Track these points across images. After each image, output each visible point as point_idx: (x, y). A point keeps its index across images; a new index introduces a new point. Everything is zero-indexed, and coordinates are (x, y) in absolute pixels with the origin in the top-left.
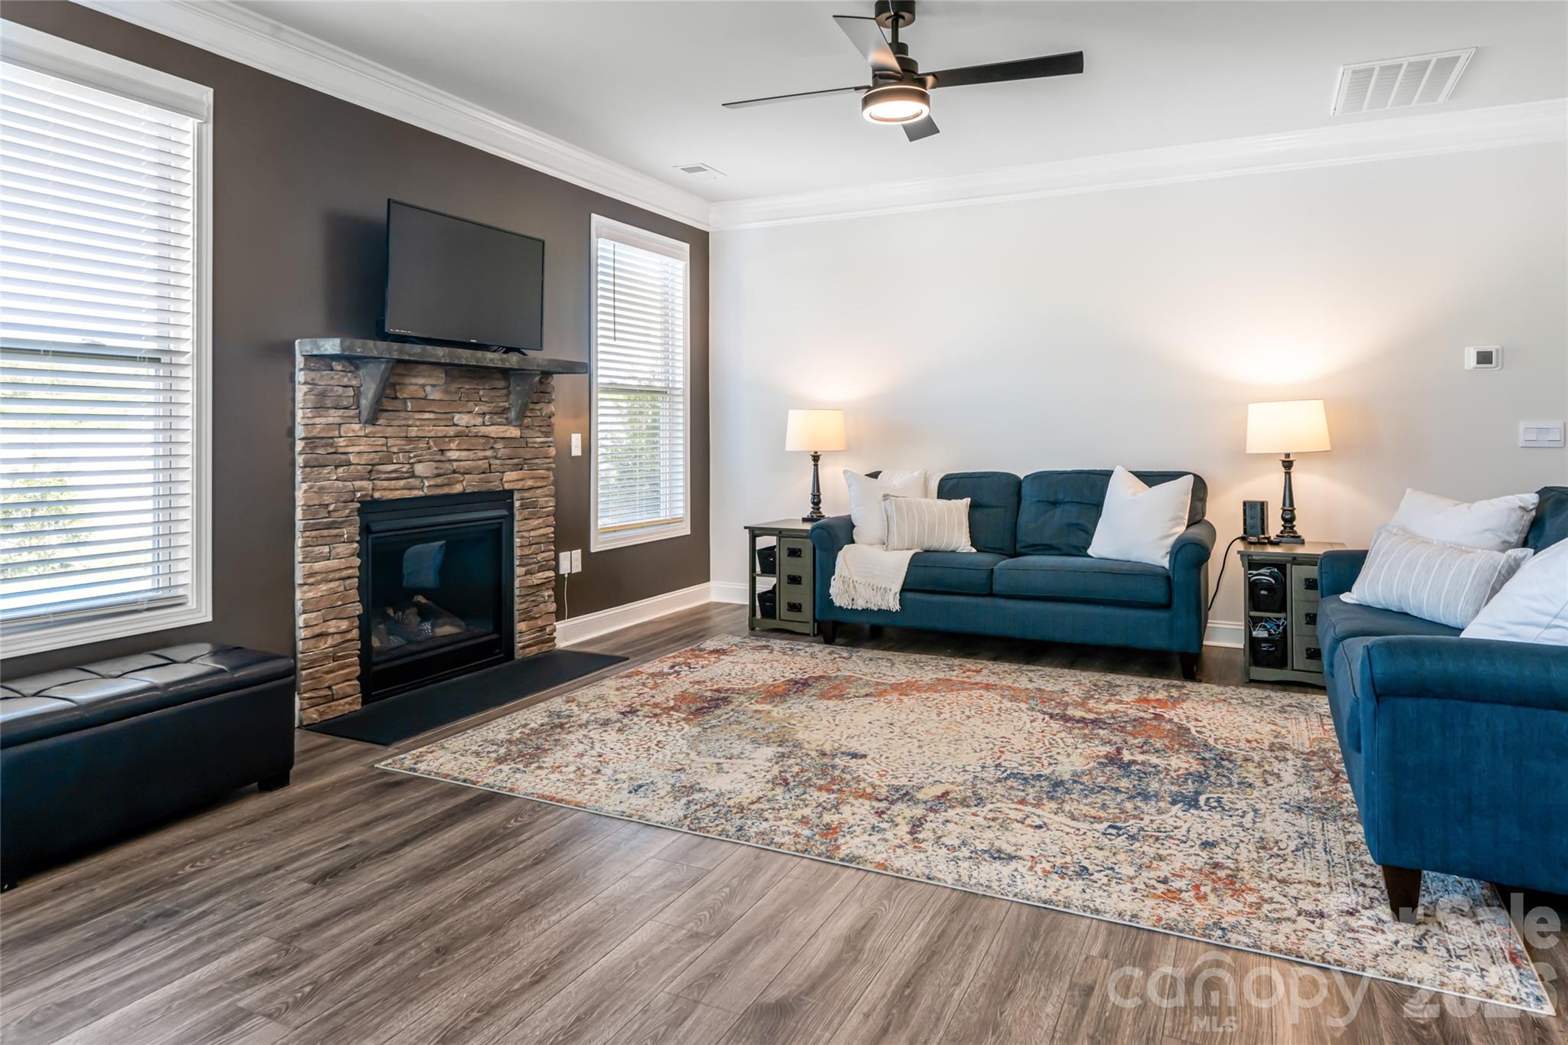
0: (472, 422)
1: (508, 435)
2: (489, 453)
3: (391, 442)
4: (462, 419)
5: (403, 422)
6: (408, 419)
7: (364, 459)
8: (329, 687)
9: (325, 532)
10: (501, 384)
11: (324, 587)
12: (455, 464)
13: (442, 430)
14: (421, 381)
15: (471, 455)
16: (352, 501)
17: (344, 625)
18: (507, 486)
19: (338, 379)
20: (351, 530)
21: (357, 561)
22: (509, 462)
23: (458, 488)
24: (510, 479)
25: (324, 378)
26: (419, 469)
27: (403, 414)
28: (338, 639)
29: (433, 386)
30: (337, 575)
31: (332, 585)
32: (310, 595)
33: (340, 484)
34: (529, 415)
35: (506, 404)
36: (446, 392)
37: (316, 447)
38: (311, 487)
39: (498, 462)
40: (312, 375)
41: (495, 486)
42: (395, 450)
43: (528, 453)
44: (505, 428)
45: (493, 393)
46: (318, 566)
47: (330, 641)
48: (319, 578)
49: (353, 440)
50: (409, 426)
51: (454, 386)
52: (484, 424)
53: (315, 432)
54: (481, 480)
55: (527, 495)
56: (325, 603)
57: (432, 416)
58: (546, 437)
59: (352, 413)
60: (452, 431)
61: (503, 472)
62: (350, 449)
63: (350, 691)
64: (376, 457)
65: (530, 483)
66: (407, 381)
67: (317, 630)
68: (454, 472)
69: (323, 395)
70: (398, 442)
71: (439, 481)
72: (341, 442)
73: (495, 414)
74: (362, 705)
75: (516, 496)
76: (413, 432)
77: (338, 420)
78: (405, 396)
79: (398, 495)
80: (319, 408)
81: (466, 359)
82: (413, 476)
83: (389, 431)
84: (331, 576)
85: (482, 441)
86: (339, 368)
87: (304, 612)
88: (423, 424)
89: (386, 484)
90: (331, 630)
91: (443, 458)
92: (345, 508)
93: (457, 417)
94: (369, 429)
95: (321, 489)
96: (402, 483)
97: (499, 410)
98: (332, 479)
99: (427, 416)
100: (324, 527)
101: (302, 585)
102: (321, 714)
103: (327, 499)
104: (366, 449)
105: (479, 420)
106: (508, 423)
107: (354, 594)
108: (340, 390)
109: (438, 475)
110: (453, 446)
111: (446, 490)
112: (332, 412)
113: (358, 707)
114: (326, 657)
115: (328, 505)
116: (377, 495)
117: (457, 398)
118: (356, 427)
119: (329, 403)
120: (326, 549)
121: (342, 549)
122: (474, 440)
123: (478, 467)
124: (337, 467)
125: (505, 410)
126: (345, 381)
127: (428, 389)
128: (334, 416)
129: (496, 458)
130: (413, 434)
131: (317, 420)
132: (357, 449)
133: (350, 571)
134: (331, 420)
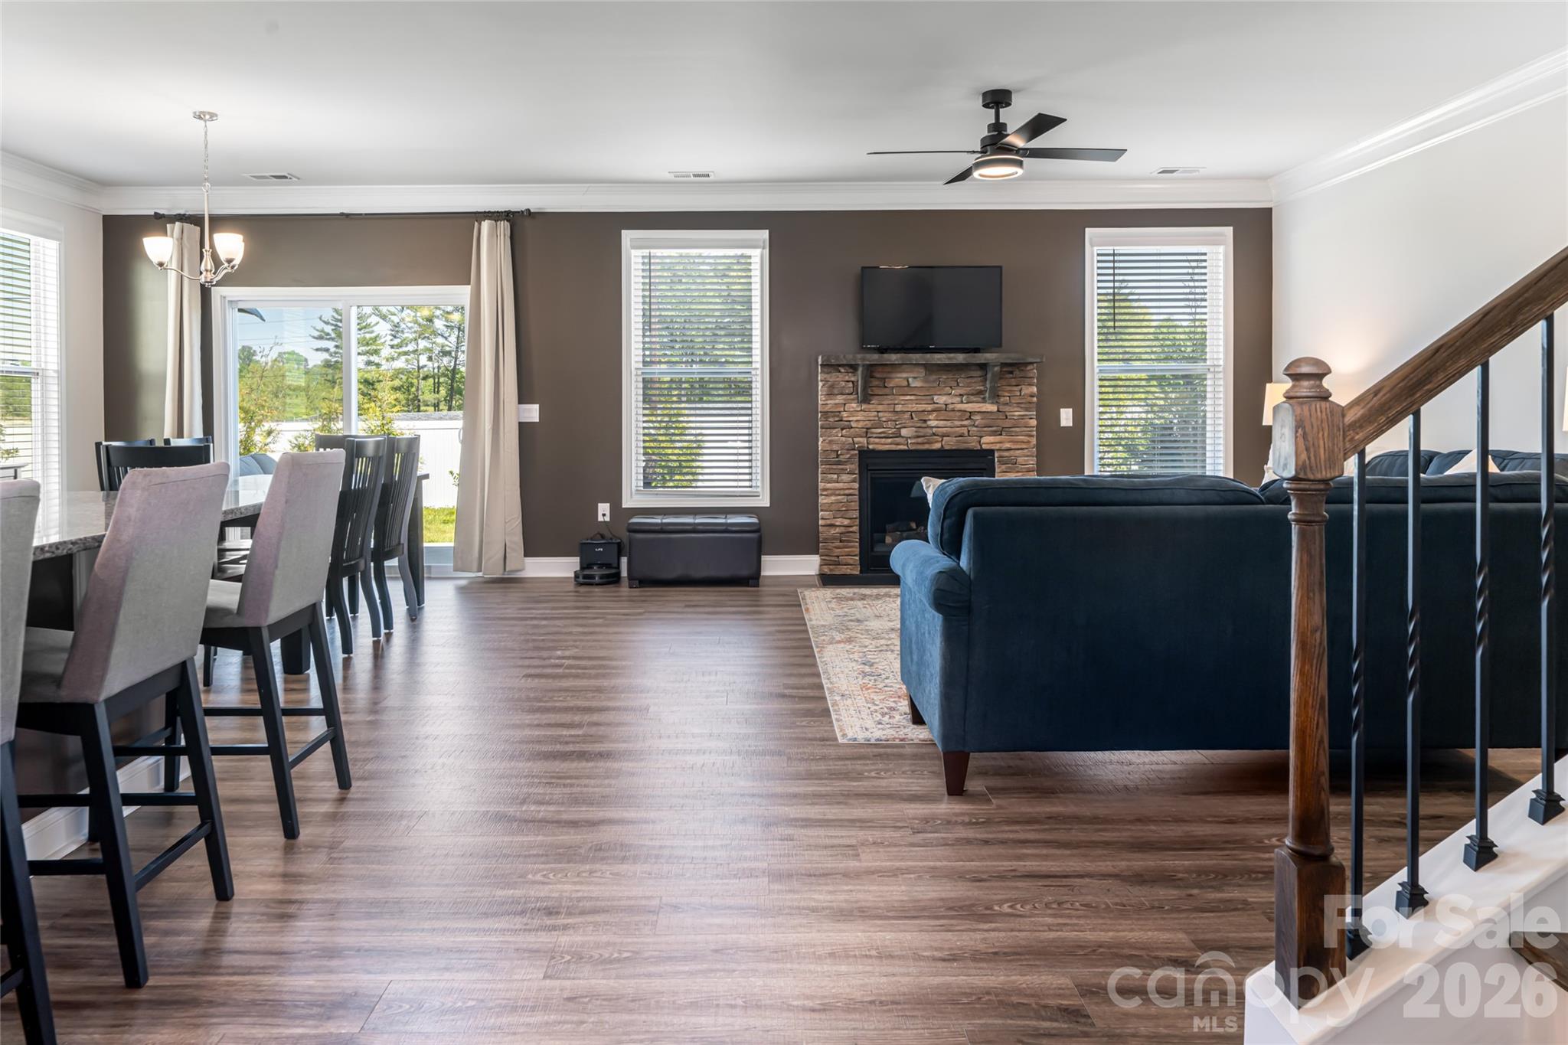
0: (950, 401)
1: (984, 410)
2: (966, 423)
3: (880, 414)
4: (941, 400)
5: (890, 402)
6: (895, 399)
7: (861, 425)
8: (838, 557)
9: (834, 467)
10: (979, 373)
11: (833, 498)
12: (934, 429)
13: (921, 407)
14: (905, 375)
15: (948, 423)
16: (854, 449)
17: (846, 522)
18: (984, 447)
19: (842, 378)
20: (854, 466)
21: (856, 485)
22: (985, 429)
23: (937, 446)
24: (988, 442)
25: (834, 377)
26: (904, 432)
27: (889, 397)
28: (843, 529)
29: (915, 378)
30: (842, 492)
31: (839, 497)
32: (825, 501)
33: (844, 439)
34: (1007, 394)
35: (982, 388)
36: (926, 381)
37: (829, 417)
38: (824, 440)
39: (975, 429)
40: (826, 376)
41: (973, 444)
42: (884, 419)
43: (1007, 423)
44: (981, 405)
45: (969, 380)
46: (829, 485)
47: (838, 530)
48: (830, 492)
49: (854, 413)
50: (895, 404)
51: (934, 377)
52: (962, 402)
53: (826, 409)
54: (958, 442)
55: (1006, 454)
56: (833, 507)
57: (913, 397)
58: (1027, 411)
59: (852, 397)
60: (929, 408)
61: (981, 437)
62: (851, 419)
63: (851, 562)
64: (869, 424)
65: (1008, 445)
66: (894, 375)
67: (828, 522)
68: (934, 434)
69: (832, 387)
70: (886, 414)
71: (920, 440)
72: (845, 414)
73: (972, 395)
74: (861, 572)
75: (996, 455)
76: (899, 408)
77: (842, 401)
78: (891, 385)
79: (887, 447)
80: (830, 395)
81: (916, 360)
82: (900, 436)
83: (880, 408)
84: (837, 492)
85: (958, 414)
86: (843, 370)
87: (822, 511)
88: (908, 404)
89: (877, 440)
90: (837, 524)
91: (924, 425)
92: (847, 453)
93: (936, 397)
94: (864, 406)
95: (830, 442)
96: (890, 440)
97: (974, 392)
98: (839, 437)
99: (908, 397)
100: (836, 462)
101: (822, 495)
102: (831, 570)
103: (835, 447)
104: (862, 418)
105: (958, 399)
106: (984, 401)
107: (856, 505)
108: (843, 384)
109: (918, 437)
110: (931, 417)
111: (926, 447)
112: (838, 397)
113: (858, 573)
114: (834, 538)
115: (837, 451)
116: (871, 447)
117: (935, 385)
118: (854, 405)
119: (836, 392)
120: (836, 476)
121: (845, 477)
122: (952, 413)
123: (955, 432)
124: (842, 429)
125: (980, 393)
126: (847, 378)
127: (910, 380)
128: (840, 399)
129: (974, 426)
130: (899, 410)
131: (829, 402)
132: (855, 419)
133: (851, 491)
134: (837, 401)
